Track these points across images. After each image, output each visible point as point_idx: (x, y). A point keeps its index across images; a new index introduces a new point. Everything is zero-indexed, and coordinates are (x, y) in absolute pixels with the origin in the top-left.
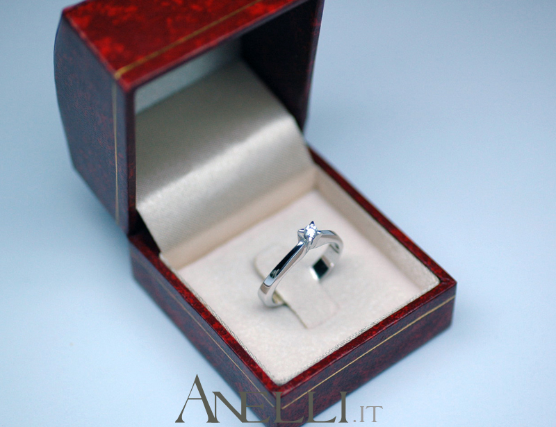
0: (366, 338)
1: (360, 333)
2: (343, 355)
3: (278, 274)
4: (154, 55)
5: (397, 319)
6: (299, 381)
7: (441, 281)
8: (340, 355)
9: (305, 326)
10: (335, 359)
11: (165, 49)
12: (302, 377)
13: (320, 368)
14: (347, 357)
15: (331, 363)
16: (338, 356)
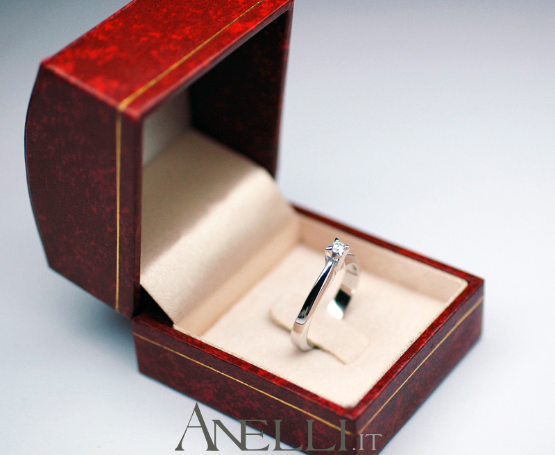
0: (419, 346)
1: (411, 344)
2: (402, 366)
3: (307, 314)
4: (152, 83)
5: (441, 323)
6: (369, 400)
7: (469, 282)
8: (400, 367)
9: (344, 363)
10: (396, 371)
11: (160, 77)
12: (370, 395)
13: (386, 382)
14: (406, 369)
15: (394, 376)
16: (398, 368)
